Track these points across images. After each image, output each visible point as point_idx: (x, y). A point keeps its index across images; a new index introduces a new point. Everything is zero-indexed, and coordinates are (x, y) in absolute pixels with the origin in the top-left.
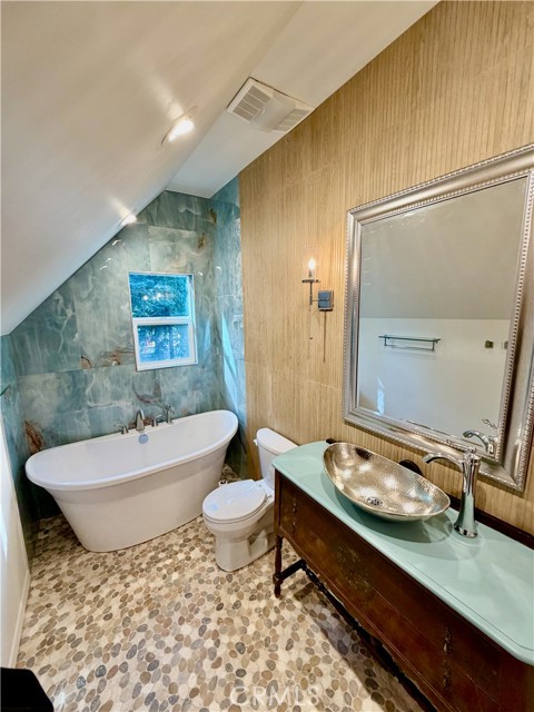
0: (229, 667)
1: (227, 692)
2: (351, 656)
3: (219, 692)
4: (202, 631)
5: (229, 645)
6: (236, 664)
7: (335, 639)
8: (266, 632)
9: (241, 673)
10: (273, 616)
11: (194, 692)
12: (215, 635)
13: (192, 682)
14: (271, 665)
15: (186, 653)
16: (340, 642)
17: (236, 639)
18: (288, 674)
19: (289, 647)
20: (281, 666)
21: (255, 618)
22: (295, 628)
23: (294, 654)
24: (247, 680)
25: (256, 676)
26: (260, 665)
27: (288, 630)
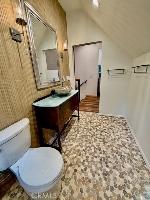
0: (85, 154)
1: (89, 150)
2: (65, 135)
3: (90, 152)
4: (86, 169)
5: (82, 158)
6: (83, 152)
7: (64, 139)
8: (72, 151)
9: (84, 150)
10: (67, 152)
11: (96, 157)
12: (83, 164)
13: (95, 159)
14: (78, 146)
16: (64, 137)
17: (79, 157)
18: (76, 142)
20: (76, 144)
21: (71, 157)
22: (67, 146)
24: (84, 148)
25: (82, 147)
27: (68, 147)
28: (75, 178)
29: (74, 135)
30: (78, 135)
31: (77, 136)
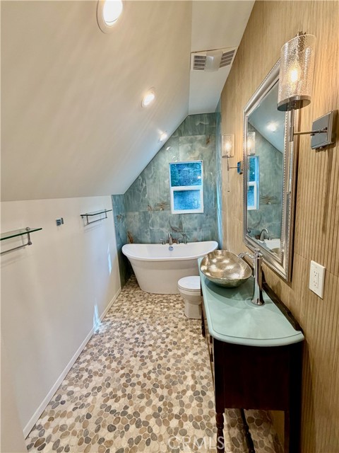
0: (166, 346)
1: (161, 352)
3: (159, 351)
4: (164, 331)
5: (171, 340)
6: (170, 347)
8: (189, 344)
9: (170, 350)
10: (196, 341)
11: (150, 345)
12: (168, 335)
13: (152, 342)
14: (183, 355)
15: (154, 334)
17: (175, 340)
18: (188, 361)
19: (196, 354)
20: (187, 358)
21: (188, 338)
23: (195, 358)
24: (170, 354)
25: (175, 354)
26: (179, 353)
27: (199, 349)
28: (174, 323)
29: (202, 378)
30: (190, 382)
31: (193, 376)
